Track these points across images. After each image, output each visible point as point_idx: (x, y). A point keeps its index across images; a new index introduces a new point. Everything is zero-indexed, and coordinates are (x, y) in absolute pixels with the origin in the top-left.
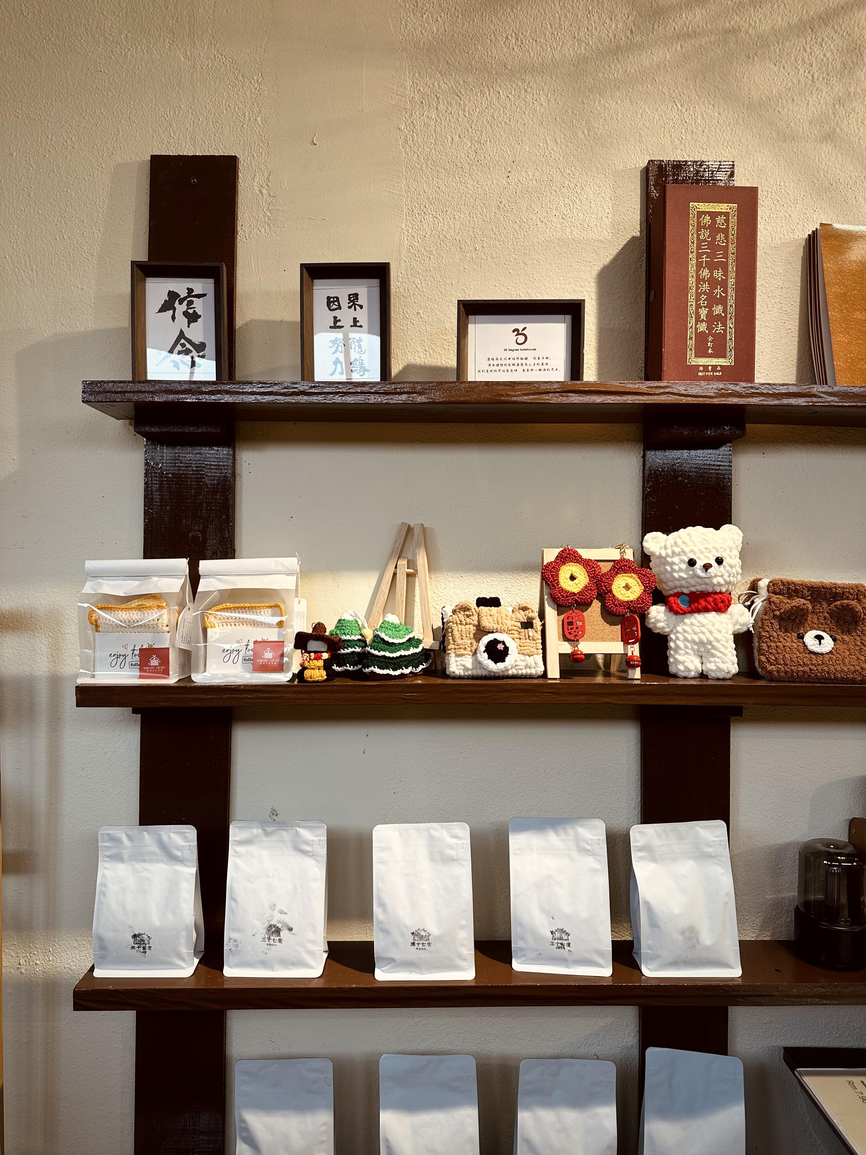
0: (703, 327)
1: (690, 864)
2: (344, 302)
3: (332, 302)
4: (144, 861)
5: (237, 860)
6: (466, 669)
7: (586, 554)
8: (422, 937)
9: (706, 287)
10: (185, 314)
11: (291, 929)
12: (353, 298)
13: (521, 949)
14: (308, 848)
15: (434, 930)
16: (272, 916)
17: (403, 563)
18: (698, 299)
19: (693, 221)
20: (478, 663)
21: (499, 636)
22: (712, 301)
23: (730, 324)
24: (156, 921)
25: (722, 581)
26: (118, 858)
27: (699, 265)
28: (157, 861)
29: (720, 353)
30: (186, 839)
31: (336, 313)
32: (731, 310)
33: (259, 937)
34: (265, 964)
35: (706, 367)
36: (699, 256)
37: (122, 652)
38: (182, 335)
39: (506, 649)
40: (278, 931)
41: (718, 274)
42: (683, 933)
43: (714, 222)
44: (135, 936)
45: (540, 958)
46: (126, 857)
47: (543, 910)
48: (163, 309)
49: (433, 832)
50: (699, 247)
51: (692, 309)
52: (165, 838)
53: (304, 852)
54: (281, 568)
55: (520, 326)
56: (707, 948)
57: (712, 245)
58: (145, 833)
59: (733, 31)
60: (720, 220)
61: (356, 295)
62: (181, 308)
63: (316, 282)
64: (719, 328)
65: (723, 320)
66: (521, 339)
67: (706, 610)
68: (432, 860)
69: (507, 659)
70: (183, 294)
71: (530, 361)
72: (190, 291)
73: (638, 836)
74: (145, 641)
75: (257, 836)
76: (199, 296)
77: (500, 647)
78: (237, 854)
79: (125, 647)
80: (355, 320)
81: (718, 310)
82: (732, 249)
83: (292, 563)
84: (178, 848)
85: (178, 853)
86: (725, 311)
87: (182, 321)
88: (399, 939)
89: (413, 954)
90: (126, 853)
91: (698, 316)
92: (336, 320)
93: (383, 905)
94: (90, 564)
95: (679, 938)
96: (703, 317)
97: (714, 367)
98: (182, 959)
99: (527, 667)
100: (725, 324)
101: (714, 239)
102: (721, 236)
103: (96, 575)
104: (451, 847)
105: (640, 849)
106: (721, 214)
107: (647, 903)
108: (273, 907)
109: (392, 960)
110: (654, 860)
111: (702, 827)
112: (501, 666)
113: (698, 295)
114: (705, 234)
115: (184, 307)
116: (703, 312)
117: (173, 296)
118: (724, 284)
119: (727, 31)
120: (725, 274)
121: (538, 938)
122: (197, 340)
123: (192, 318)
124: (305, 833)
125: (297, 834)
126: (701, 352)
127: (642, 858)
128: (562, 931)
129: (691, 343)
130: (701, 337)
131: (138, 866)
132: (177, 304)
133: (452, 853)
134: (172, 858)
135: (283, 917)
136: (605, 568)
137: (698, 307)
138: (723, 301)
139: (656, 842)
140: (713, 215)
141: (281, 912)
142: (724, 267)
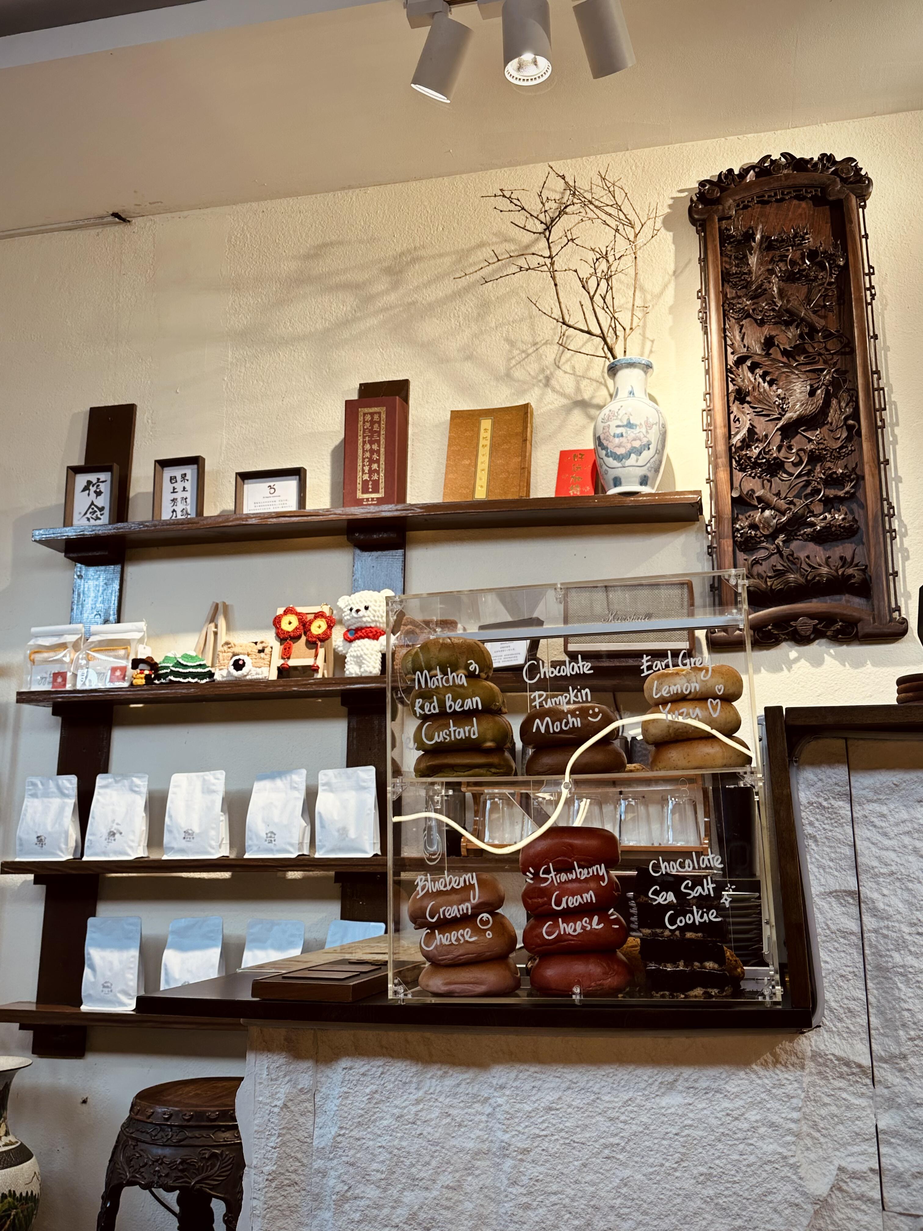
0: (366, 477)
1: (353, 793)
2: (179, 478)
3: (173, 479)
4: (48, 797)
5: (99, 797)
6: (223, 677)
7: (299, 609)
8: (189, 834)
9: (368, 455)
10: (95, 492)
11: (121, 833)
12: (184, 476)
13: (250, 846)
14: (137, 789)
15: (196, 830)
16: (112, 827)
17: (212, 625)
18: (363, 461)
19: (361, 419)
20: (229, 672)
21: (241, 657)
22: (371, 461)
23: (382, 474)
24: (49, 828)
25: (369, 620)
26: (34, 796)
27: (364, 442)
28: (55, 797)
29: (376, 490)
30: (71, 783)
31: (175, 485)
32: (383, 466)
33: (104, 838)
34: (105, 853)
35: (368, 499)
36: (364, 437)
37: (45, 675)
38: (92, 503)
39: (244, 663)
40: (114, 834)
41: (375, 447)
42: (338, 831)
43: (372, 418)
44: (38, 837)
45: (259, 850)
46: (39, 795)
47: (264, 821)
48: (84, 490)
49: (206, 778)
50: (364, 432)
51: (359, 468)
52: (60, 782)
53: (135, 792)
54: (134, 628)
55: (272, 484)
56: (352, 840)
57: (371, 431)
58: (51, 781)
59: (414, 303)
60: (376, 417)
61: (185, 474)
62: (93, 489)
63: (165, 469)
64: (375, 477)
65: (378, 472)
66: (272, 491)
67: (363, 638)
68: (203, 792)
69: (244, 669)
70: (94, 481)
71: (277, 503)
72: (98, 479)
73: (323, 777)
74: (56, 669)
75: (111, 783)
76: (103, 482)
77: (241, 662)
78: (99, 794)
79: (46, 673)
80: (184, 488)
81: (375, 466)
82: (383, 432)
83: (142, 625)
84: (67, 789)
85: (66, 792)
86: (379, 467)
87: (93, 495)
88: (177, 835)
89: (183, 844)
90: (39, 793)
91: (363, 471)
92: (174, 489)
93: (170, 817)
94: (34, 630)
95: (336, 834)
96: (366, 471)
97: (373, 499)
98: (62, 851)
99: (257, 674)
100: (379, 474)
101: (373, 428)
102: (376, 425)
103: (37, 636)
104: (214, 784)
105: (324, 785)
106: (376, 413)
107: (319, 813)
108: (113, 821)
109: (172, 848)
110: (331, 791)
111: (362, 771)
112: (240, 672)
113: (363, 459)
114: (368, 425)
115: (94, 488)
116: (366, 469)
117: (89, 483)
118: (378, 452)
119: (410, 304)
120: (379, 446)
121: (258, 837)
122: (100, 506)
123: (98, 494)
124: (136, 780)
125: (132, 782)
126: (365, 491)
127: (324, 790)
128: (272, 832)
129: (359, 487)
130: (365, 483)
131: (46, 800)
132: (91, 487)
133: (213, 788)
134: (63, 795)
135: (118, 827)
136: (311, 617)
137: (364, 465)
138: (378, 461)
139: (334, 780)
140: (372, 414)
141: (118, 824)
142: (378, 442)
